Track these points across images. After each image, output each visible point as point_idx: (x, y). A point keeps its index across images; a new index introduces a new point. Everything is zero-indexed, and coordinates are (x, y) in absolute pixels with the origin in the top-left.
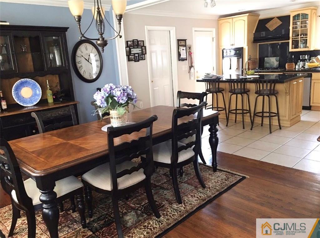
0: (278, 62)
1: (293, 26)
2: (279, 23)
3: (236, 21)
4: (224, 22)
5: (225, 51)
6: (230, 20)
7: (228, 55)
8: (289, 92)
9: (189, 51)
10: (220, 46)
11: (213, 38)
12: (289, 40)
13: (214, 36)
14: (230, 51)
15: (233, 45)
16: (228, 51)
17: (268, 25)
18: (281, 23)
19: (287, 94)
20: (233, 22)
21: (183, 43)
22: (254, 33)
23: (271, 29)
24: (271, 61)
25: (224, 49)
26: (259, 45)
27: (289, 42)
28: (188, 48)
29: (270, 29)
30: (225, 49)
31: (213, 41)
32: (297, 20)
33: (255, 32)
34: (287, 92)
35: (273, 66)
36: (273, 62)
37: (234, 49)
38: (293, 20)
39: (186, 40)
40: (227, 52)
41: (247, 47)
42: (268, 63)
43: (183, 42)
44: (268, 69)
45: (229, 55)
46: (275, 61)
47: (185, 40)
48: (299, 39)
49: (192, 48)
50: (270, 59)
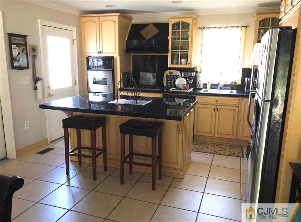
0: (155, 79)
1: (173, 36)
2: (156, 31)
3: (104, 21)
4: (88, 21)
5: (91, 60)
6: (96, 19)
7: (95, 65)
8: (182, 129)
9: (33, 54)
10: (83, 53)
11: (73, 40)
12: (168, 53)
13: (75, 37)
14: (98, 61)
15: (100, 52)
16: (95, 60)
17: (143, 32)
18: (158, 31)
19: (180, 132)
20: (99, 22)
21: (19, 41)
22: (126, 40)
23: (147, 37)
24: (147, 77)
25: (88, 57)
26: (133, 55)
27: (168, 56)
28: (31, 50)
29: (145, 37)
30: (90, 57)
31: (73, 44)
32: (176, 29)
33: (128, 39)
34: (180, 129)
35: (149, 84)
36: (149, 78)
37: (102, 58)
38: (172, 29)
39: (27, 36)
40: (93, 61)
41: (119, 57)
42: (143, 79)
43: (20, 39)
44: (144, 88)
45: (97, 65)
46: (152, 77)
47: (25, 37)
48: (180, 53)
49: (38, 50)
50: (146, 75)
